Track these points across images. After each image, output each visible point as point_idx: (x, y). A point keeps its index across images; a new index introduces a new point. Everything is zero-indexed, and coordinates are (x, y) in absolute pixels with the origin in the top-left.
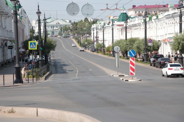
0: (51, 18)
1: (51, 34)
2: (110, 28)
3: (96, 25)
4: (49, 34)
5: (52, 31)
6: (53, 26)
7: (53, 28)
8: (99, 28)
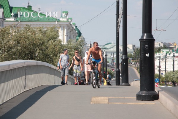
0: (111, 43)
1: (110, 62)
2: (171, 58)
3: (159, 54)
4: (108, 62)
5: (112, 59)
6: (113, 53)
7: (113, 55)
8: (162, 57)
